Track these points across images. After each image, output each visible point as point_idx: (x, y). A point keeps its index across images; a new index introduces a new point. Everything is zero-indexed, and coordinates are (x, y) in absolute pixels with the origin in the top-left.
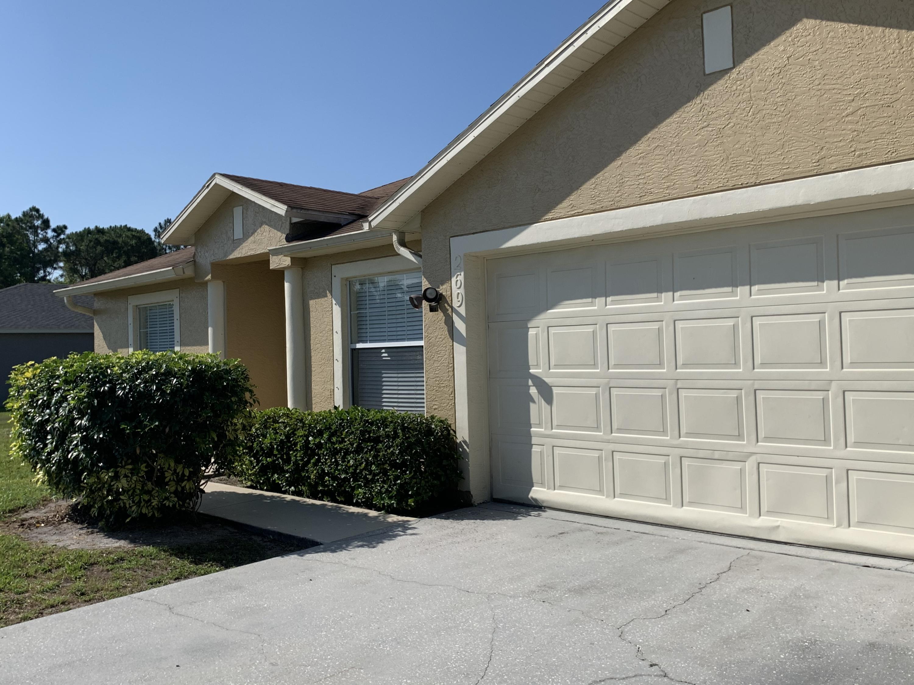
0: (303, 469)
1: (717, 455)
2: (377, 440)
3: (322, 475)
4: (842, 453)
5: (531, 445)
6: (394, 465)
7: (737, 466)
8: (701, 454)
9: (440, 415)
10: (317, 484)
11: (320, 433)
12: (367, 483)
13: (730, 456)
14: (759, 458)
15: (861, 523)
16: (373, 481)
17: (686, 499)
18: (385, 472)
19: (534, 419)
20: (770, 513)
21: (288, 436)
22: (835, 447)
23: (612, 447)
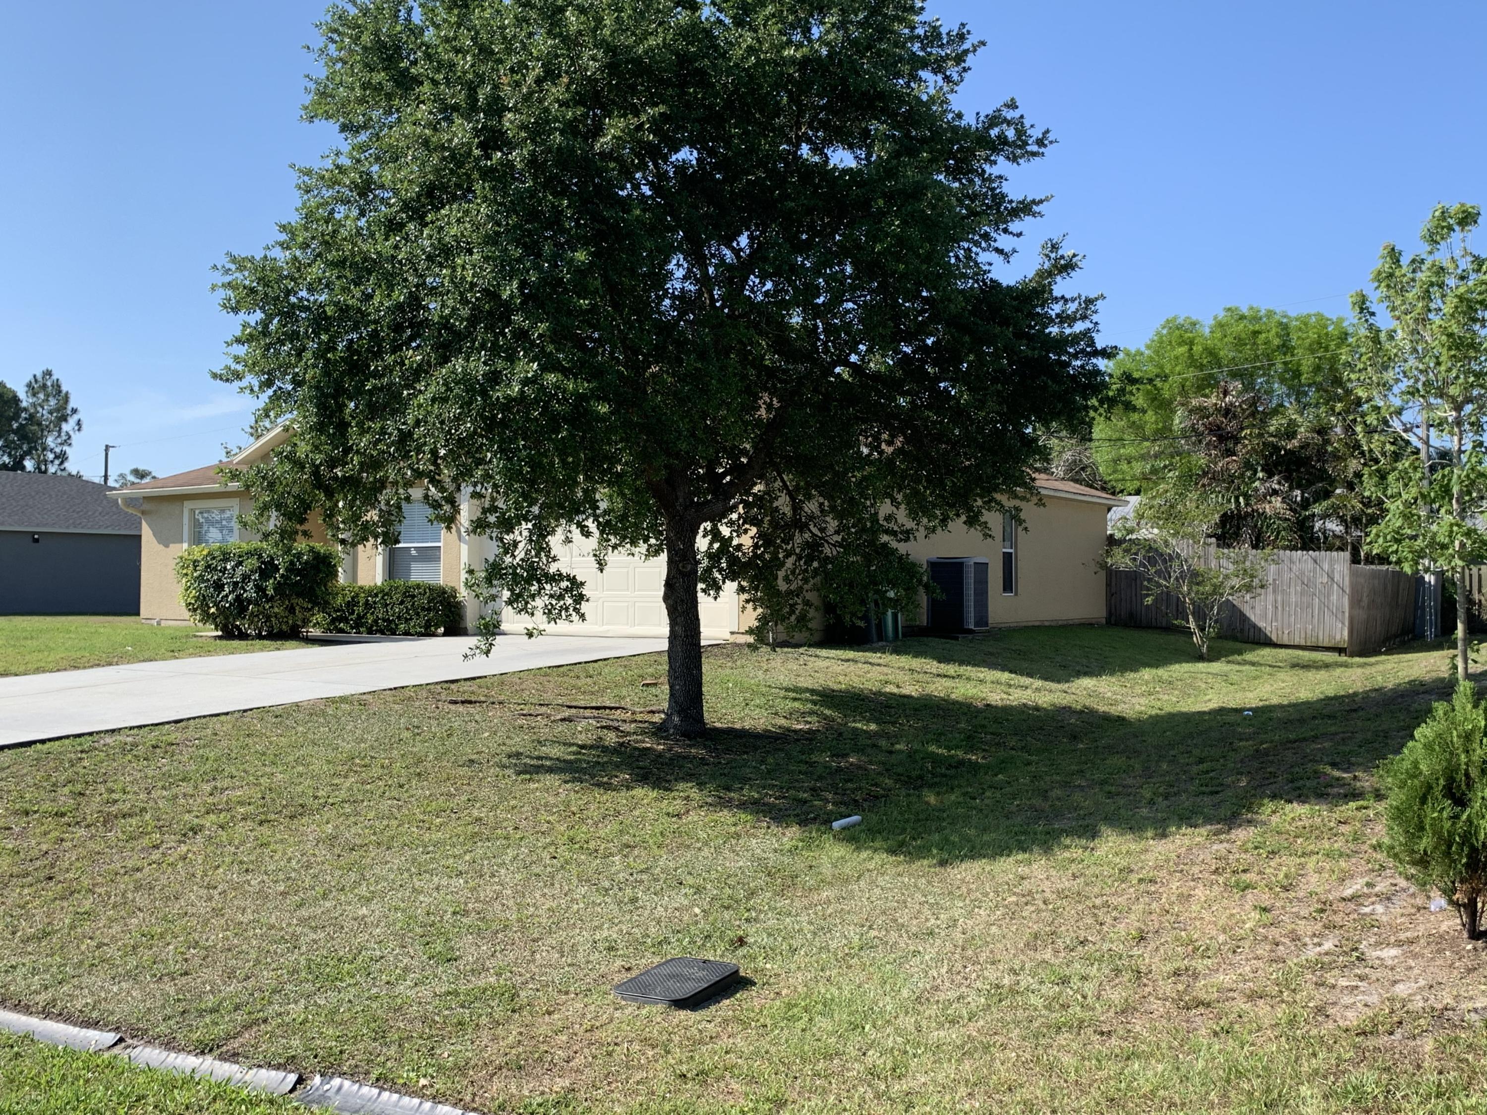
0: (363, 617)
2: (413, 596)
3: (376, 621)
6: (423, 609)
9: (450, 584)
10: (372, 626)
11: (376, 595)
12: (407, 620)
16: (411, 619)
18: (418, 614)
21: (353, 598)
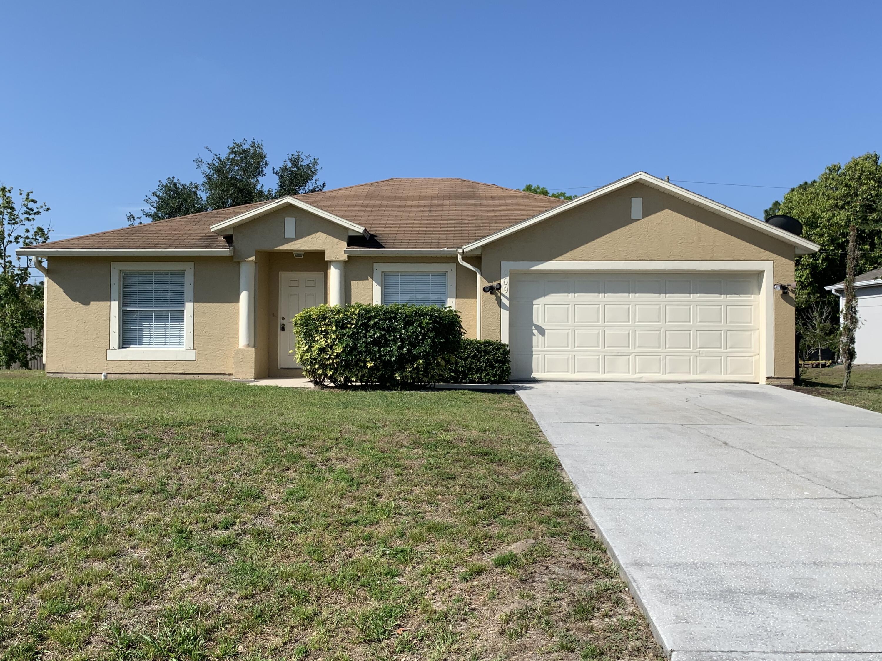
1: (619, 354)
4: (665, 351)
5: (533, 355)
7: (627, 357)
8: (613, 354)
13: (625, 354)
14: (635, 354)
15: (670, 373)
17: (606, 371)
19: (534, 343)
20: (639, 372)
22: (662, 349)
23: (574, 353)
